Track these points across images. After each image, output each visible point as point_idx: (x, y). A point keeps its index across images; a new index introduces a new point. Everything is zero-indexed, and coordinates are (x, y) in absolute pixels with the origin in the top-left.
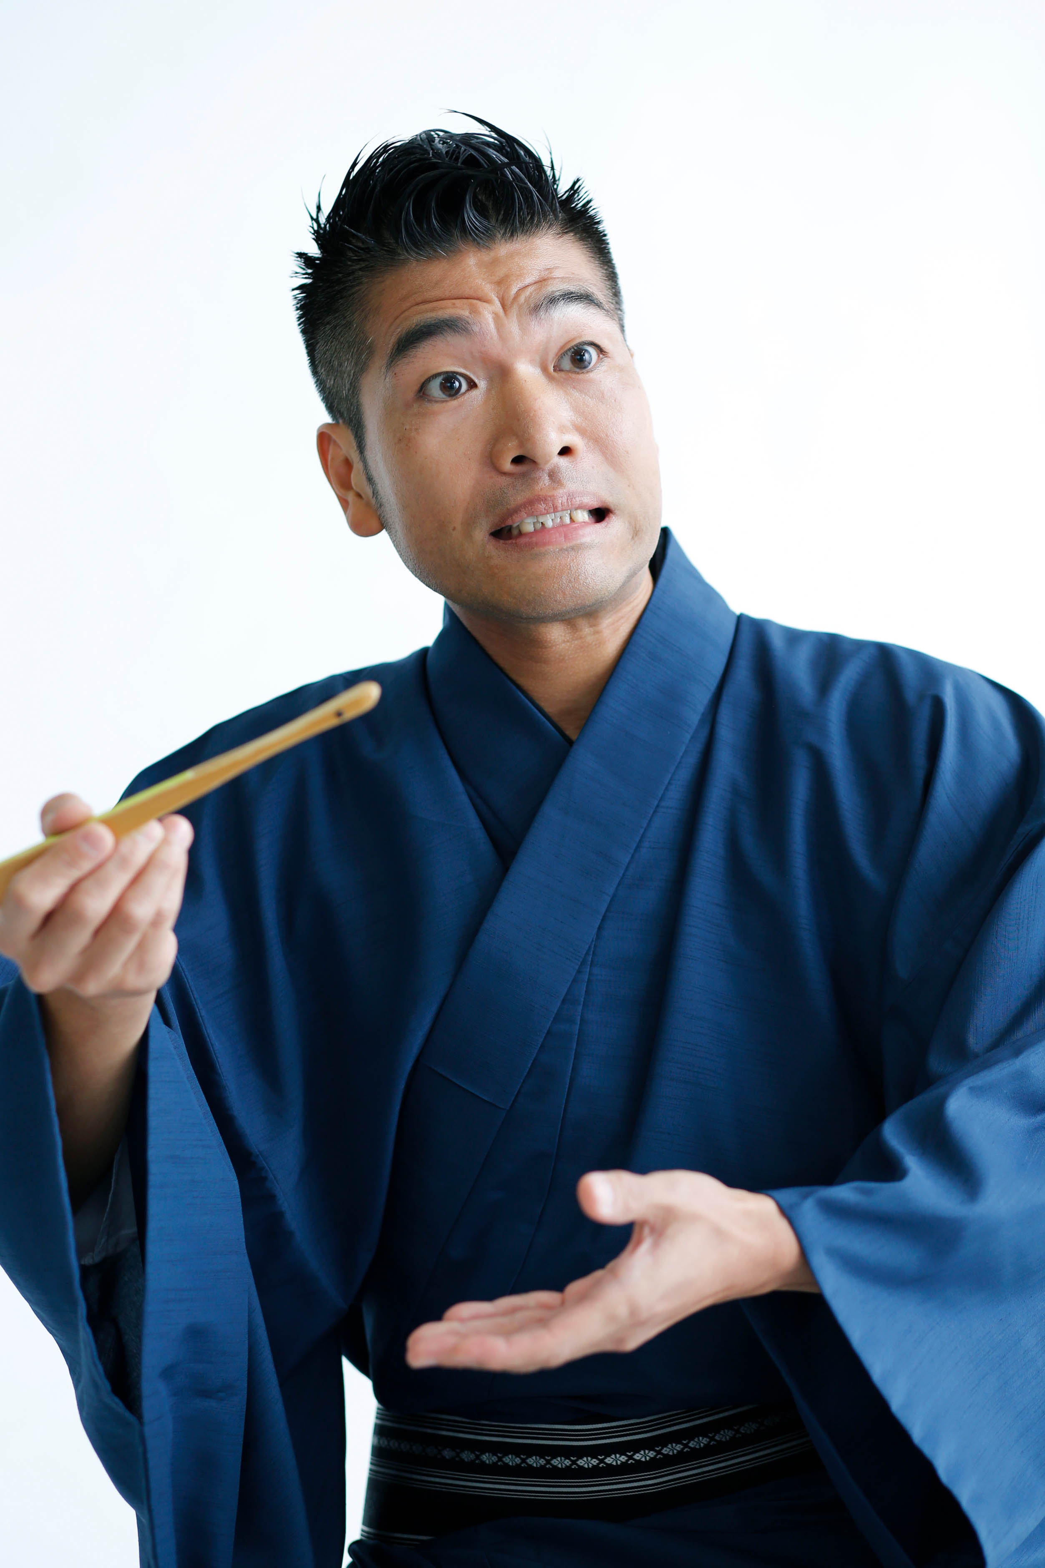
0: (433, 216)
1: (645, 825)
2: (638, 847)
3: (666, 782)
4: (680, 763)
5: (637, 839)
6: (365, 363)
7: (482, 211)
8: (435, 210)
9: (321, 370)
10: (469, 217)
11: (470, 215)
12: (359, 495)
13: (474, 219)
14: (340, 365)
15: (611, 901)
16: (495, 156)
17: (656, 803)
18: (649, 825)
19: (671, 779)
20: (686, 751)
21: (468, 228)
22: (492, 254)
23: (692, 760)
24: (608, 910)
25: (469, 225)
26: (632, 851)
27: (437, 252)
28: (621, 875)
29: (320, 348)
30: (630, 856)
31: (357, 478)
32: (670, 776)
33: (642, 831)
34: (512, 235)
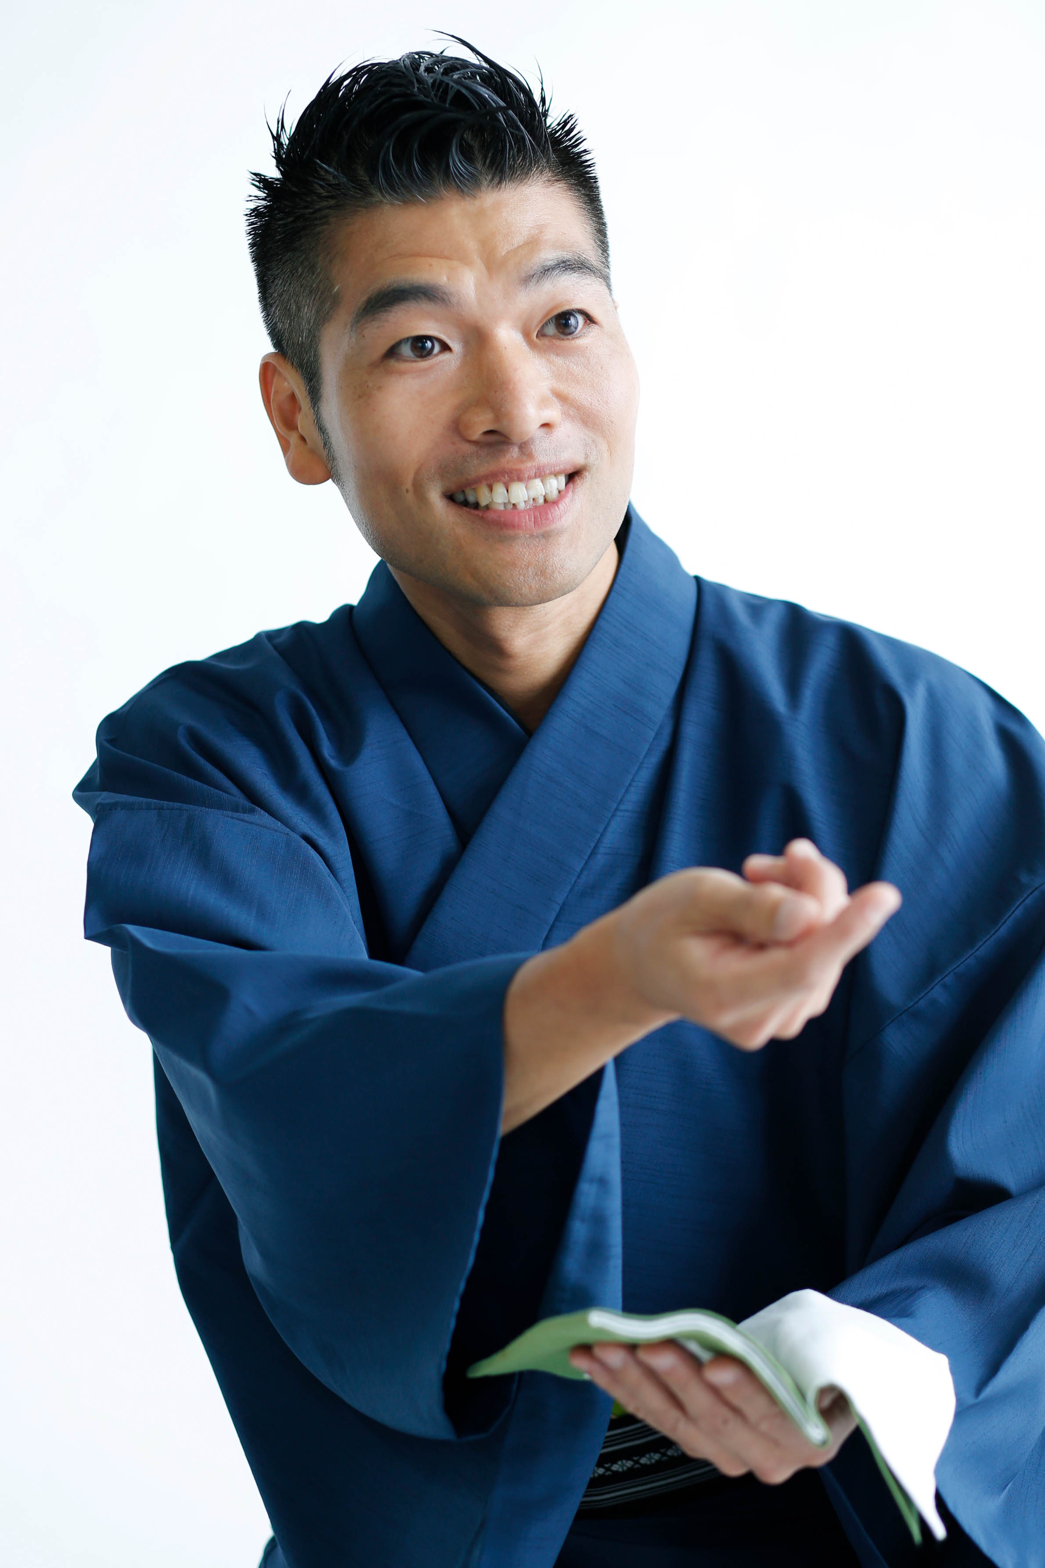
0: (414, 158)
1: (601, 830)
2: (593, 853)
3: (627, 784)
4: (642, 763)
5: (593, 845)
6: (328, 313)
7: (467, 154)
8: (417, 152)
9: (276, 311)
10: (454, 161)
11: (455, 159)
12: (303, 439)
13: (459, 165)
14: (299, 309)
15: (561, 908)
16: (487, 96)
17: (615, 806)
18: (606, 829)
19: (633, 780)
20: (649, 750)
21: (452, 174)
22: (477, 203)
23: (654, 760)
24: (557, 918)
25: (454, 171)
26: (586, 857)
27: (416, 197)
28: (573, 882)
29: (277, 287)
30: (584, 862)
31: (304, 420)
32: (631, 777)
33: (598, 836)
34: (500, 182)
